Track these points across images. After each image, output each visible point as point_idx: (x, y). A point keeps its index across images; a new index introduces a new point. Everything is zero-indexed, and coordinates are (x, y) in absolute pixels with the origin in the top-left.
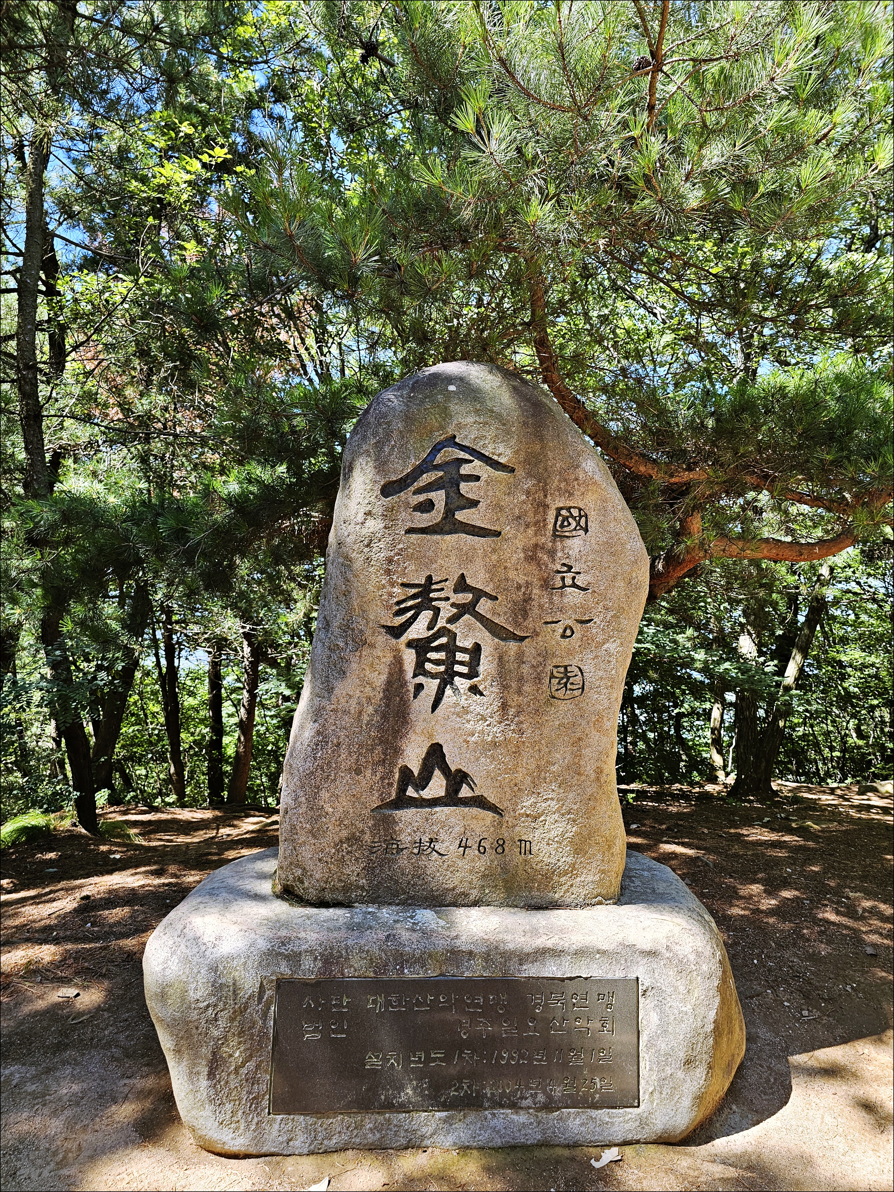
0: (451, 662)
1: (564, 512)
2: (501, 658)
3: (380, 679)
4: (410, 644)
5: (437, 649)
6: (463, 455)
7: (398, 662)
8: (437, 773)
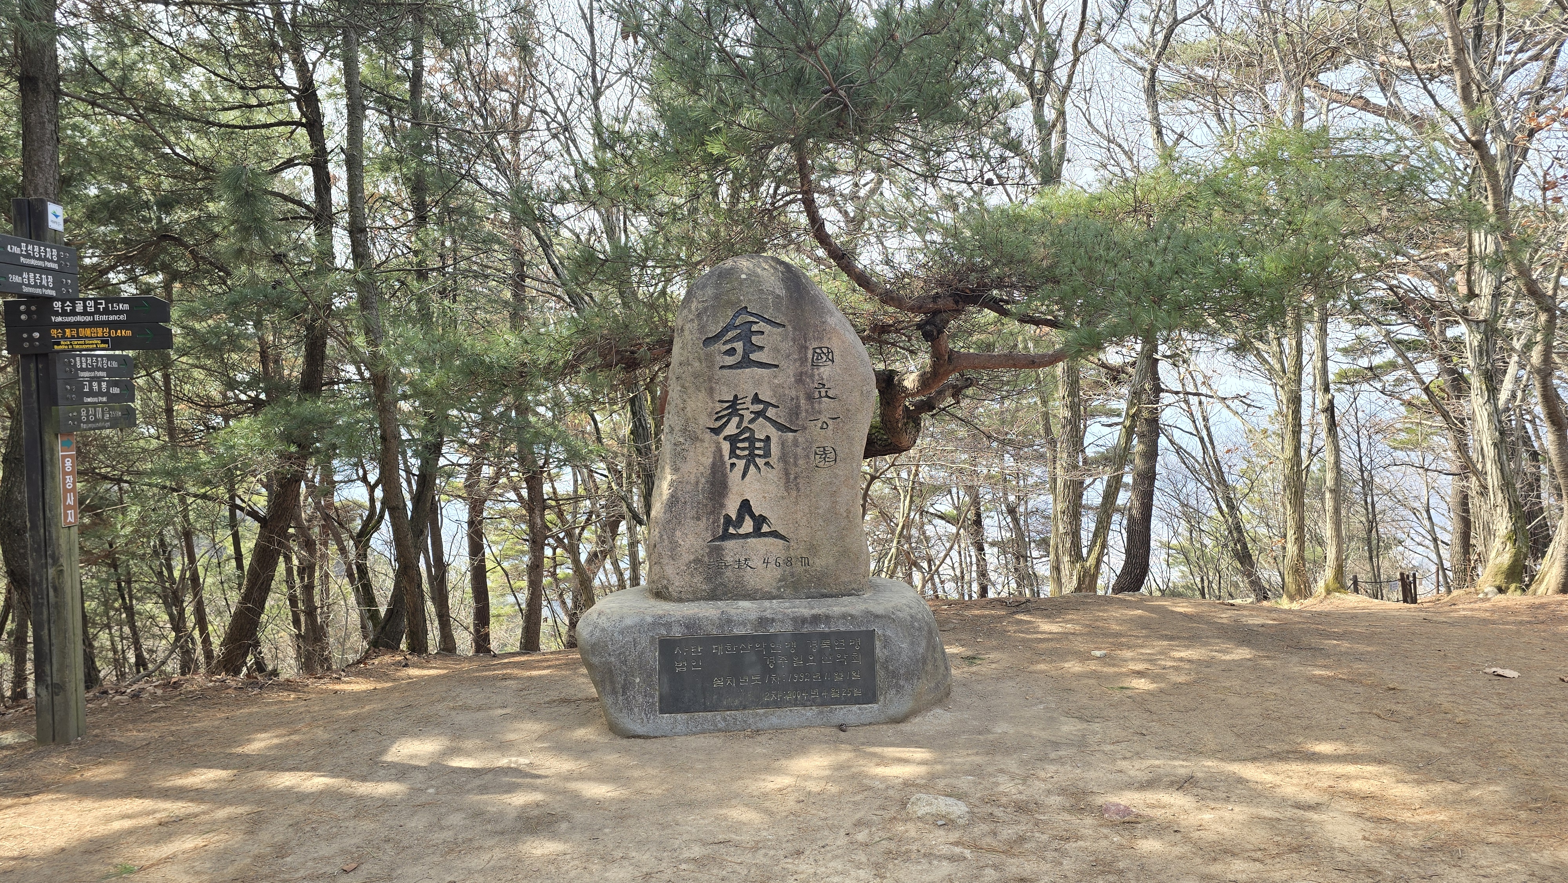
0: (752, 448)
1: (818, 351)
2: (783, 444)
3: (708, 461)
4: (725, 439)
5: (743, 440)
6: (752, 319)
7: (719, 450)
8: (747, 518)
